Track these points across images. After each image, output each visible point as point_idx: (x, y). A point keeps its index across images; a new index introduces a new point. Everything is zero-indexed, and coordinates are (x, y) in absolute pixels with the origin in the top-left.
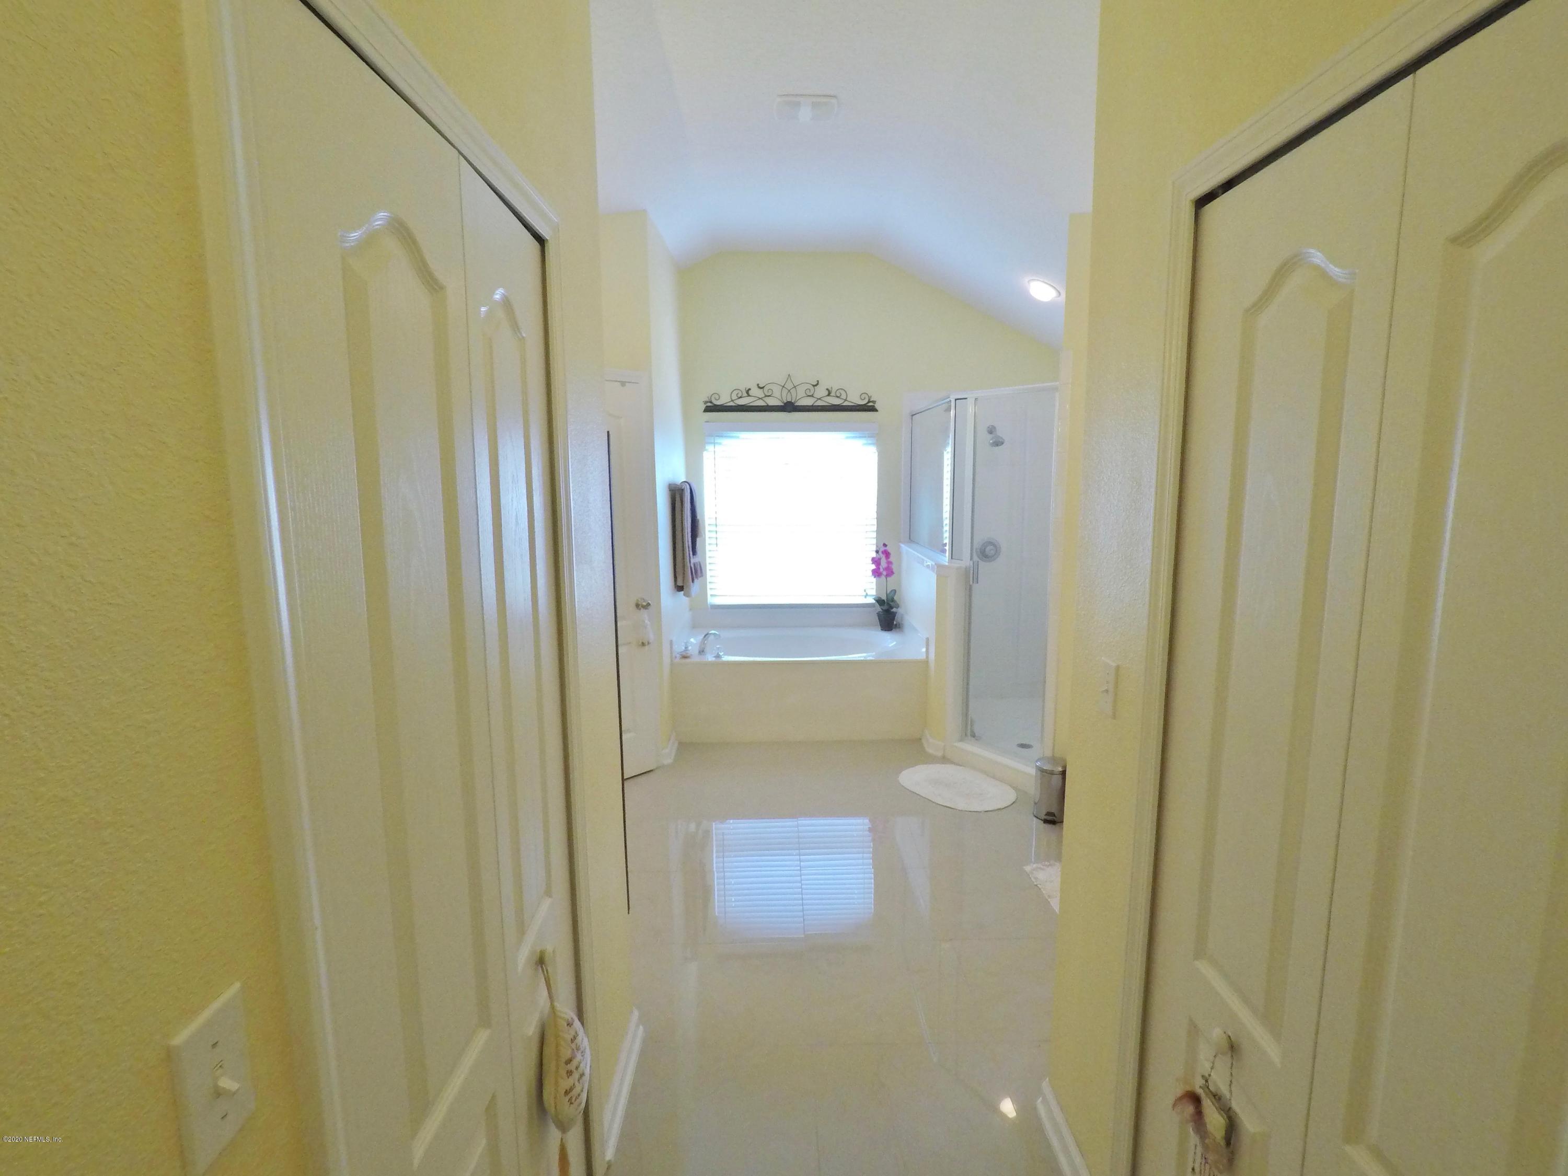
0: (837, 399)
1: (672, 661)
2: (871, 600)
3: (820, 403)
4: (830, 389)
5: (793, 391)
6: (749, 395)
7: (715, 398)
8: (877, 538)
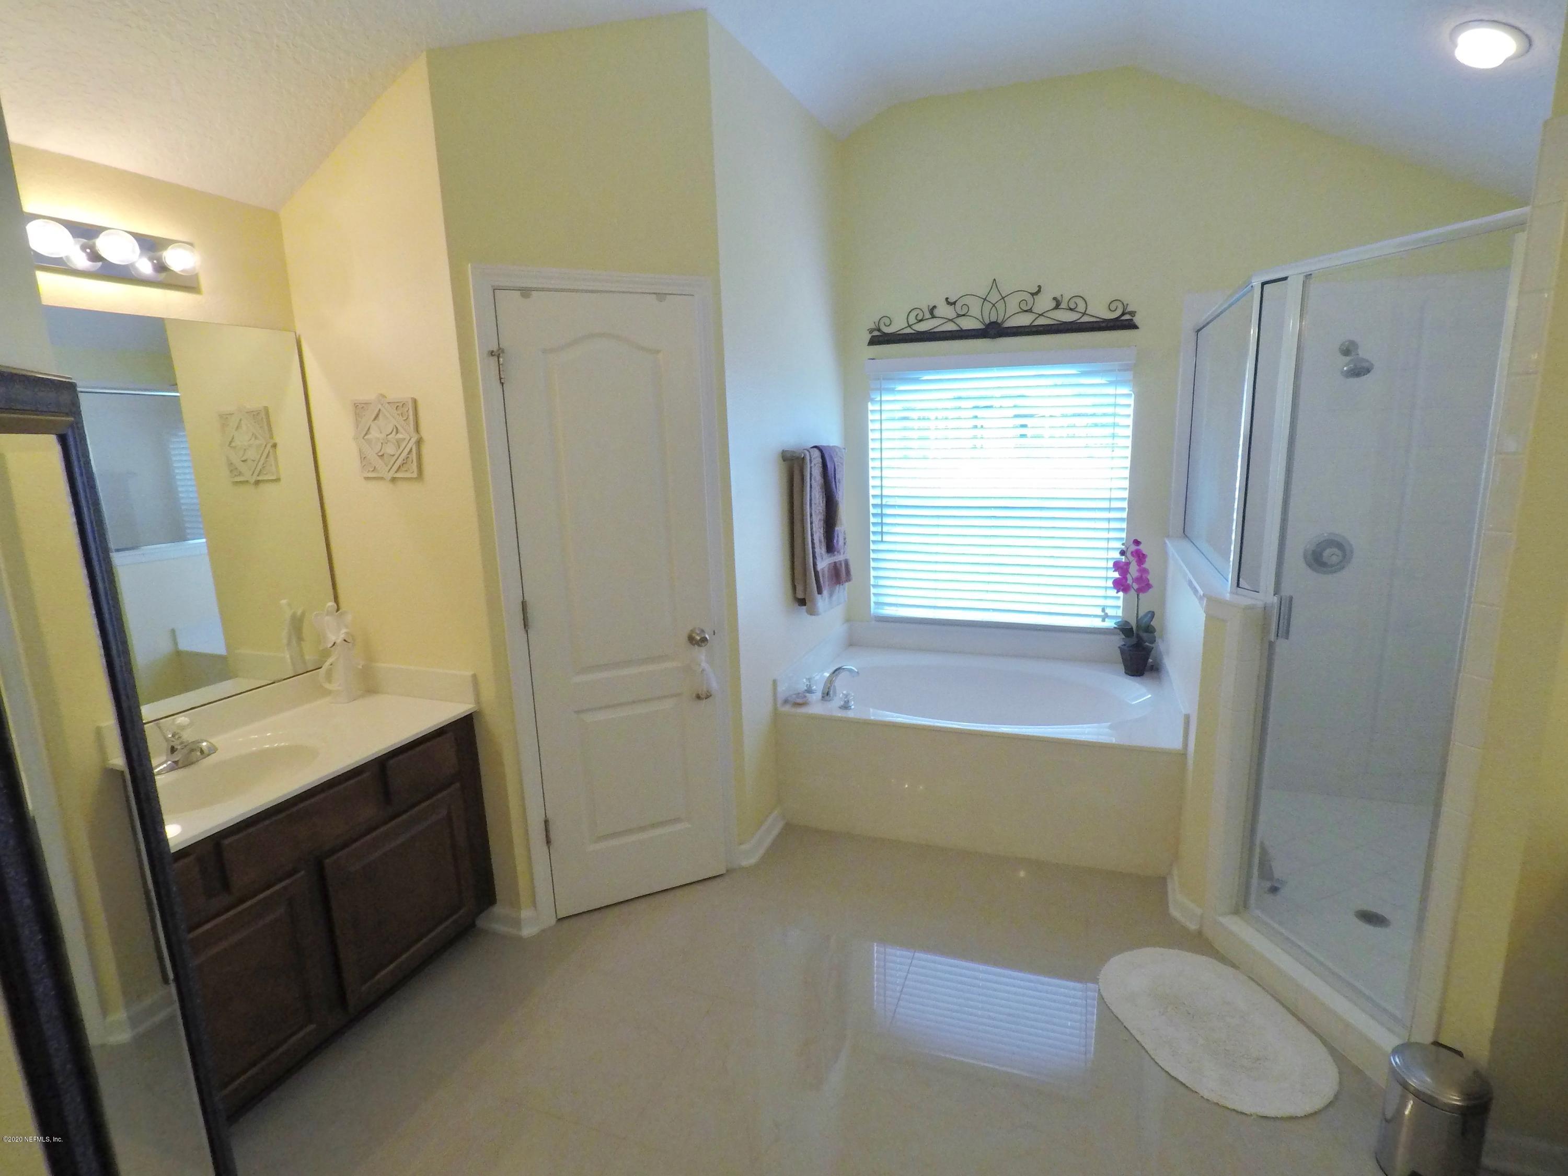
0: (1070, 313)
1: (775, 709)
2: (1110, 624)
3: (1041, 321)
4: (1059, 299)
5: (1000, 306)
6: (933, 317)
7: (884, 323)
8: (1129, 531)
